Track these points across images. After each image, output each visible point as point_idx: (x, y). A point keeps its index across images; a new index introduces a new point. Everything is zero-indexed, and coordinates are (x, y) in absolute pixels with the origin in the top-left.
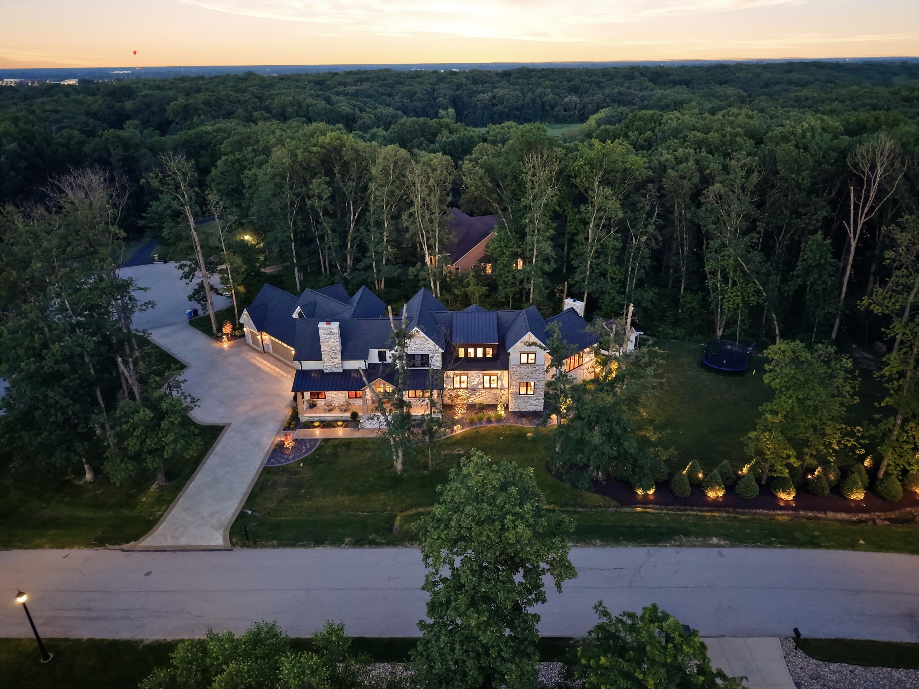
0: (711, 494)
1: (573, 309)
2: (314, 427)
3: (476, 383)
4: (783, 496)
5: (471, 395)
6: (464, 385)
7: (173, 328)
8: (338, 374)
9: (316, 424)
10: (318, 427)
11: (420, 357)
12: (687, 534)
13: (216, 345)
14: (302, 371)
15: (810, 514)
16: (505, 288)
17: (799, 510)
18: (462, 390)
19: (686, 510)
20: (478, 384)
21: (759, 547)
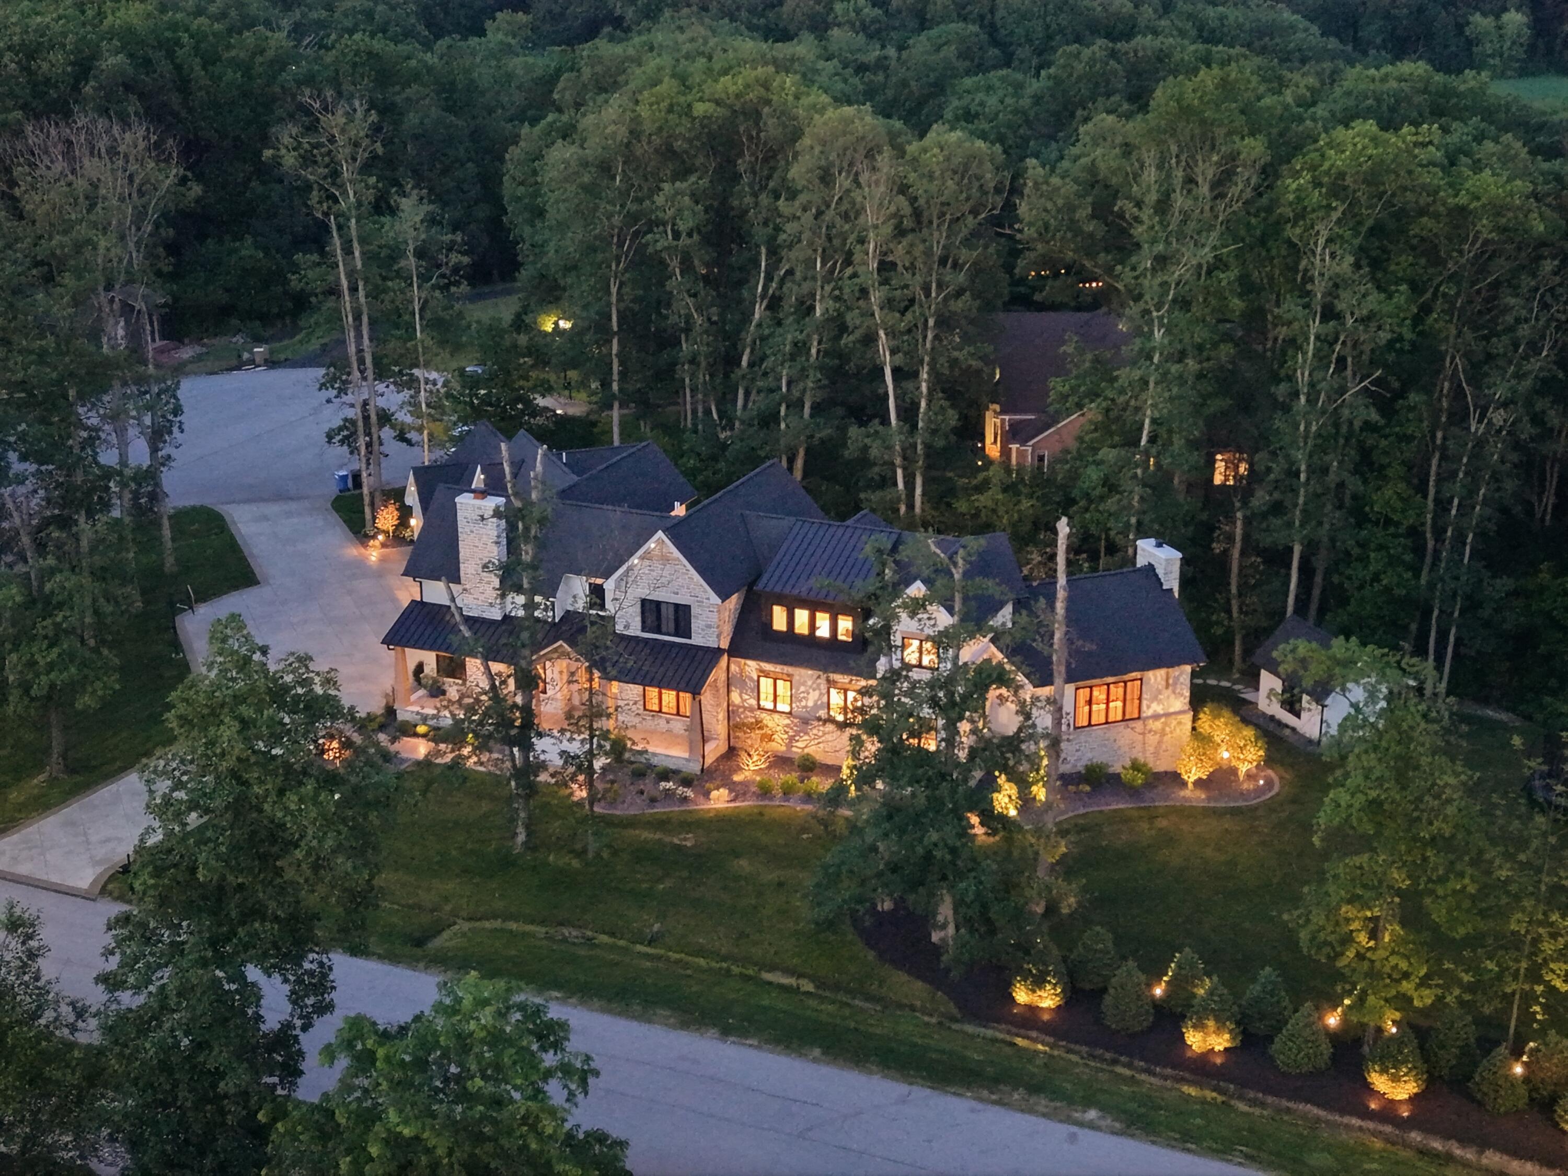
0: (1195, 1040)
1: (1150, 569)
2: (416, 735)
3: (810, 704)
4: (1379, 1082)
5: (797, 733)
6: (783, 707)
7: (293, 506)
8: (492, 622)
9: (421, 729)
10: (424, 736)
11: (671, 610)
12: (1035, 1089)
13: (353, 551)
14: (422, 603)
15: (1437, 1145)
16: (1087, 510)
17: (1412, 1128)
18: (776, 716)
19: (1115, 1062)
20: (816, 707)
21: (1189, 1151)
